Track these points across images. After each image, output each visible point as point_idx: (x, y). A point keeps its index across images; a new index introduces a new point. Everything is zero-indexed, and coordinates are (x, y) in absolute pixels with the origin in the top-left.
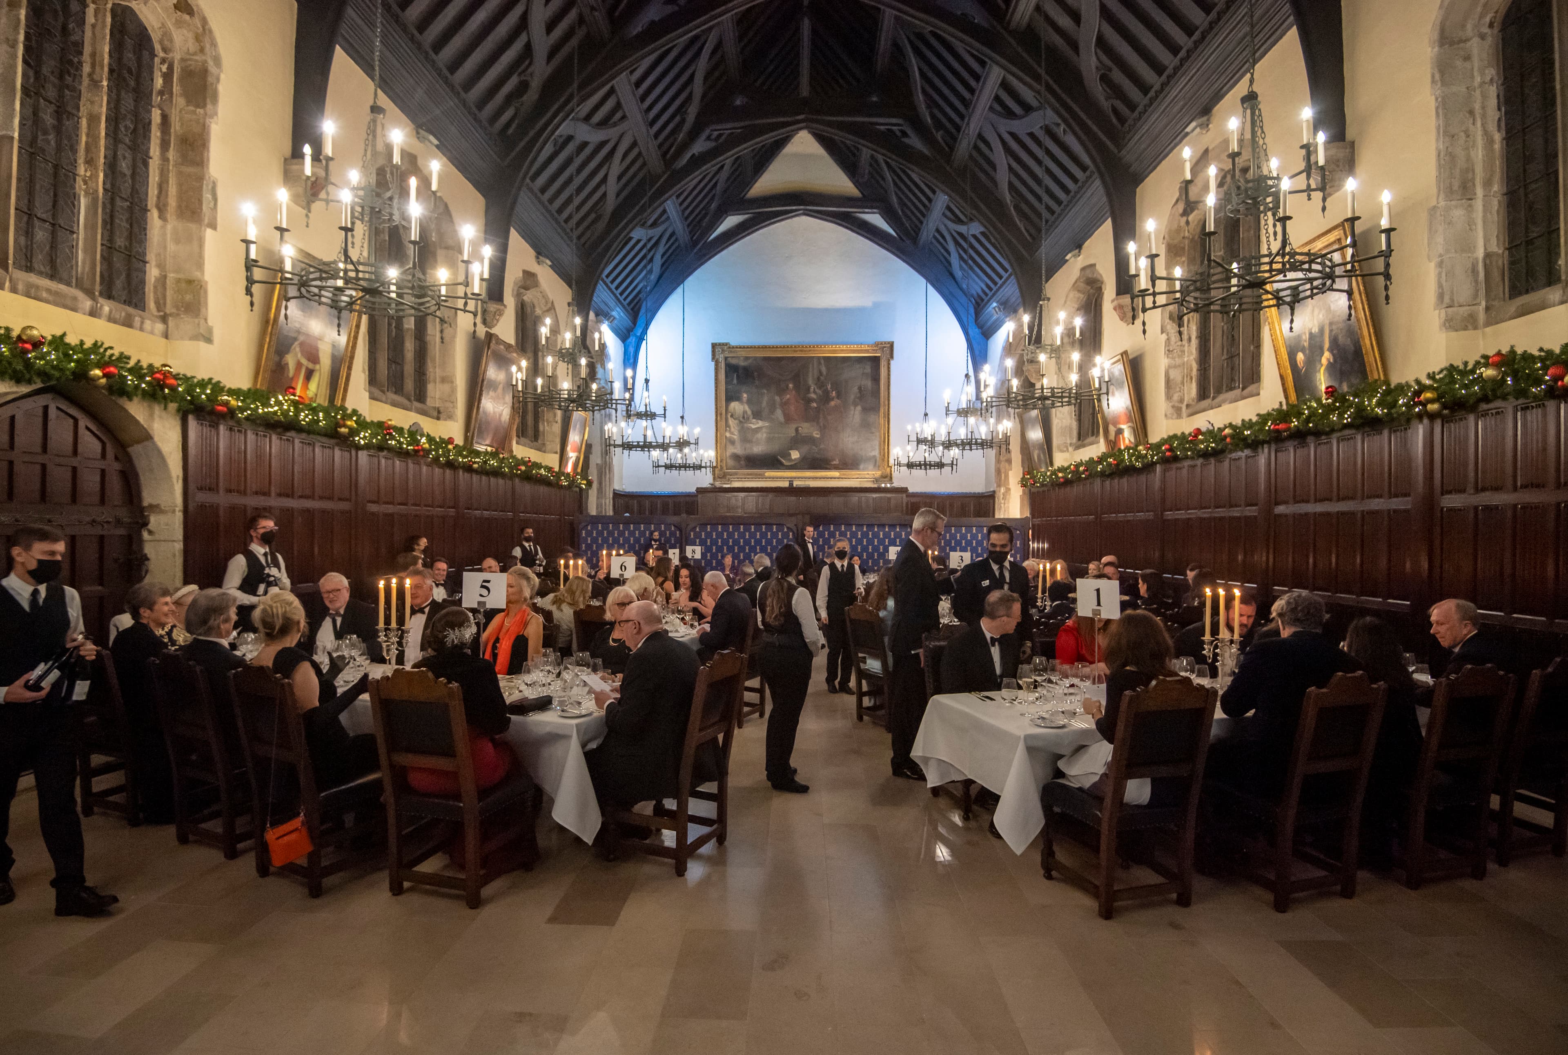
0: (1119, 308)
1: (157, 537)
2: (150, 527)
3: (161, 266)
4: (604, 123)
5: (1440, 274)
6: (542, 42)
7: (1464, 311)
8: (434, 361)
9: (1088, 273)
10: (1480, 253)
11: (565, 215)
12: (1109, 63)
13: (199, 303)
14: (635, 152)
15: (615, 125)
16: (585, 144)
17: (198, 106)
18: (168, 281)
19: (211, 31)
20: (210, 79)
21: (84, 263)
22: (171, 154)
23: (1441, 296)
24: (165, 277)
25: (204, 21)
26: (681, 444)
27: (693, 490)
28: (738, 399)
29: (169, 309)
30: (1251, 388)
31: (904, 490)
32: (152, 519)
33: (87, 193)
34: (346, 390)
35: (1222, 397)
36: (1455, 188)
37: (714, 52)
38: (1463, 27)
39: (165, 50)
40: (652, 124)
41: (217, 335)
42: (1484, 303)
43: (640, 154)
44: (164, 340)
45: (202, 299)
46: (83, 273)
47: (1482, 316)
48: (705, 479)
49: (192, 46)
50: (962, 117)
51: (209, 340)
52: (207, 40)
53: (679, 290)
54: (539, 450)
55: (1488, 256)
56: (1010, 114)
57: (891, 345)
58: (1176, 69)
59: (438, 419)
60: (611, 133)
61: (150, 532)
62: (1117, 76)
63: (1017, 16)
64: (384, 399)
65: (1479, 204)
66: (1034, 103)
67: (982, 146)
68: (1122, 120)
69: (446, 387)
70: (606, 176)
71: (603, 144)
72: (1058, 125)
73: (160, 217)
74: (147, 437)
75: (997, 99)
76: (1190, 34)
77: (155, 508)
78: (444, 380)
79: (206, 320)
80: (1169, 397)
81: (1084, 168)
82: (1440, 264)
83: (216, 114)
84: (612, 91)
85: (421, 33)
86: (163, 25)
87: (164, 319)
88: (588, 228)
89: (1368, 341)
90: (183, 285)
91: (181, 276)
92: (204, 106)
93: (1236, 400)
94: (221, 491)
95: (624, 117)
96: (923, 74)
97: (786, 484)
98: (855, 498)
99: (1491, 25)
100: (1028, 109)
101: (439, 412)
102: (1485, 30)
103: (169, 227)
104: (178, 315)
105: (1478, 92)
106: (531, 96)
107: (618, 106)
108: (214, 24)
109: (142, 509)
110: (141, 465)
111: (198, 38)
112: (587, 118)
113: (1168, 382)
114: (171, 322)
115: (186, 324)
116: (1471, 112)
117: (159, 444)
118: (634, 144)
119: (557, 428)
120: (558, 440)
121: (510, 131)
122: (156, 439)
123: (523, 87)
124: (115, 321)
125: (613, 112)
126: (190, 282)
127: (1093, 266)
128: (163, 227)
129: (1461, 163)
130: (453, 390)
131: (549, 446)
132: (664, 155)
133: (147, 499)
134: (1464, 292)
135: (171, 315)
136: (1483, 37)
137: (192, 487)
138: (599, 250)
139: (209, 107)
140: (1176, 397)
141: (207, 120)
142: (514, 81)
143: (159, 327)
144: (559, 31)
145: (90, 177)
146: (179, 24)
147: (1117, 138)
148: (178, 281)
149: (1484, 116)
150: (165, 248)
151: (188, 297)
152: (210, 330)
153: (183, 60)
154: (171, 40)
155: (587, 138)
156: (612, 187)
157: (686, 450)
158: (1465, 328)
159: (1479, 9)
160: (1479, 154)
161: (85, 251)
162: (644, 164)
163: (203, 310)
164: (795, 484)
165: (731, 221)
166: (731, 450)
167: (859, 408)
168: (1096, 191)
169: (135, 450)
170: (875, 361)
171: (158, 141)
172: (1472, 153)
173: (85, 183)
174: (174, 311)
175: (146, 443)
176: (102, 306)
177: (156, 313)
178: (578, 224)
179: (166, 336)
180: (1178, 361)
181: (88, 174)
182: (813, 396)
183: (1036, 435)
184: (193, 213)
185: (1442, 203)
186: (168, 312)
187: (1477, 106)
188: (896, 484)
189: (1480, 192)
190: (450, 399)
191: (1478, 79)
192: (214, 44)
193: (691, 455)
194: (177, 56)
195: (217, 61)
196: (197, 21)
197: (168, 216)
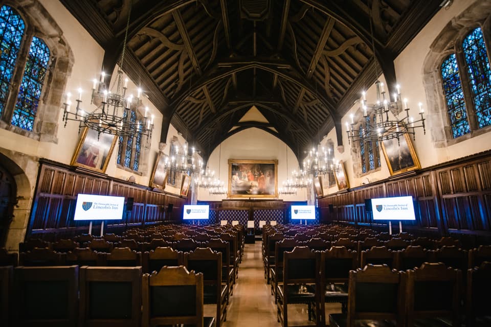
0: (339, 149)
1: (20, 208)
2: (18, 204)
3: (41, 117)
4: (199, 99)
5: (432, 133)
6: (182, 75)
7: (440, 142)
8: (142, 158)
9: (330, 141)
10: (443, 127)
11: (185, 119)
12: (333, 87)
13: (54, 131)
14: (208, 107)
15: (203, 99)
16: (193, 104)
17: (64, 72)
18: (43, 123)
19: (71, 51)
20: (69, 65)
21: (7, 112)
22: (51, 85)
23: (433, 139)
24: (42, 121)
25: (69, 48)
26: (218, 187)
27: (221, 200)
28: (235, 174)
29: (42, 131)
30: (378, 168)
31: (282, 200)
32: (19, 202)
33: (13, 90)
34: (108, 163)
35: (370, 171)
36: (433, 110)
37: (230, 84)
38: (430, 69)
39: (54, 54)
40: (213, 100)
41: (59, 142)
42: (446, 140)
43: (209, 108)
44: (38, 142)
45: (55, 130)
46: (6, 115)
47: (446, 144)
48: (225, 197)
49: (64, 54)
50: (295, 102)
51: (56, 143)
52: (70, 54)
53: (219, 145)
54: (174, 187)
55: (445, 127)
56: (307, 101)
57: (278, 160)
58: (350, 88)
59: (141, 175)
60: (202, 101)
61: (17, 207)
62: (335, 91)
63: (309, 75)
64: (122, 168)
65: (440, 113)
66: (313, 98)
67: (300, 109)
68: (336, 102)
69: (145, 166)
70: (199, 113)
71: (199, 104)
72: (320, 103)
73: (44, 103)
74: (22, 172)
75: (304, 97)
76: (353, 79)
77: (21, 198)
78: (144, 164)
79: (56, 136)
80: (354, 172)
81: (327, 114)
82: (432, 130)
83: (70, 75)
84: (202, 90)
85: (146, 67)
86: (54, 47)
87: (39, 135)
88: (194, 126)
89: (412, 153)
90: (49, 125)
91: (48, 122)
92: (66, 72)
93: (374, 172)
94: (52, 193)
95: (205, 98)
96: (285, 92)
97: (248, 199)
98: (268, 202)
99: (438, 68)
100: (312, 100)
101: (142, 173)
102: (437, 70)
103: (46, 107)
104: (45, 134)
105: (436, 85)
106: (178, 89)
107: (204, 94)
108: (73, 49)
109: (16, 198)
110: (18, 182)
111: (66, 52)
112: (194, 97)
113: (354, 168)
114: (42, 136)
115: (48, 137)
116: (435, 90)
117: (27, 175)
118: (208, 105)
119: (181, 181)
120: (181, 185)
121: (172, 98)
122: (26, 173)
123: (176, 86)
124: (17, 133)
125: (202, 96)
126: (52, 124)
127: (331, 139)
128: (44, 107)
129: (434, 104)
130: (147, 167)
131: (178, 186)
132: (216, 109)
133: (19, 194)
134: (440, 137)
135: (43, 134)
136: (436, 71)
137: (39, 190)
138: (197, 132)
139: (68, 72)
140: (357, 172)
141: (67, 77)
142: (174, 84)
143: (37, 137)
144: (187, 73)
145: (15, 86)
146: (60, 47)
147: (336, 107)
148: (47, 123)
149: (439, 91)
150: (44, 112)
151: (50, 129)
152: (57, 140)
153: (60, 58)
154: (56, 51)
155: (194, 102)
156: (201, 116)
157: (220, 188)
158: (442, 147)
159: (434, 64)
160: (439, 101)
161: (8, 108)
162: (210, 111)
163: (55, 133)
164: (251, 199)
165: (234, 128)
166: (233, 189)
167: (269, 178)
168: (331, 120)
169: (17, 177)
170: (273, 165)
171: (47, 80)
172: (437, 101)
173: (13, 87)
174: (44, 132)
175: (22, 175)
176: (12, 127)
177: (36, 133)
178: (189, 123)
179: (39, 140)
180: (356, 163)
181: (15, 84)
182: (256, 174)
183: (318, 185)
184: (57, 103)
185: (430, 114)
186: (41, 132)
187: (437, 89)
188: (279, 199)
189: (440, 111)
190: (146, 170)
191: (436, 82)
192: (72, 55)
193: (221, 190)
194: (58, 57)
195: (73, 60)
196: (67, 47)
197: (47, 103)
